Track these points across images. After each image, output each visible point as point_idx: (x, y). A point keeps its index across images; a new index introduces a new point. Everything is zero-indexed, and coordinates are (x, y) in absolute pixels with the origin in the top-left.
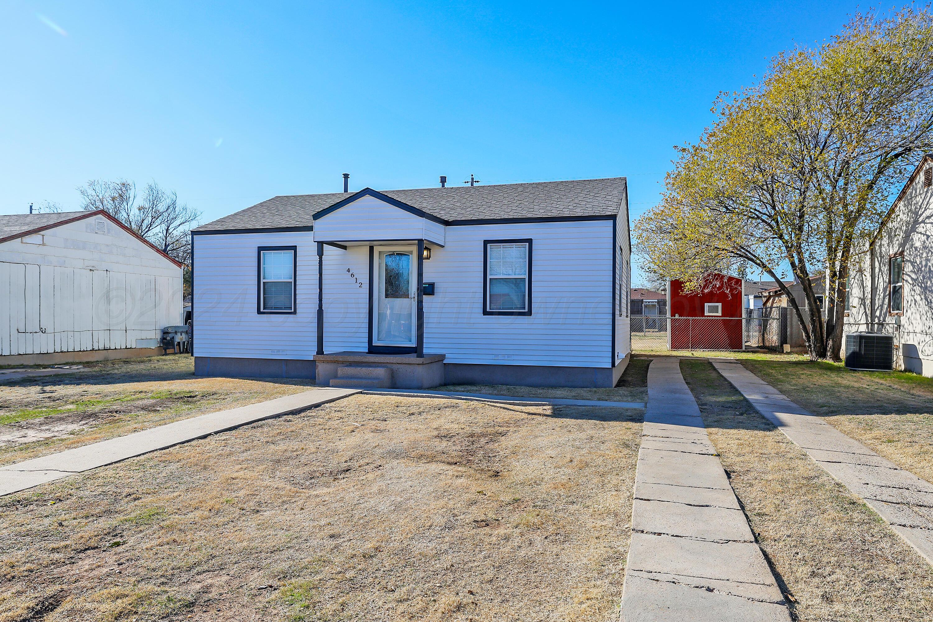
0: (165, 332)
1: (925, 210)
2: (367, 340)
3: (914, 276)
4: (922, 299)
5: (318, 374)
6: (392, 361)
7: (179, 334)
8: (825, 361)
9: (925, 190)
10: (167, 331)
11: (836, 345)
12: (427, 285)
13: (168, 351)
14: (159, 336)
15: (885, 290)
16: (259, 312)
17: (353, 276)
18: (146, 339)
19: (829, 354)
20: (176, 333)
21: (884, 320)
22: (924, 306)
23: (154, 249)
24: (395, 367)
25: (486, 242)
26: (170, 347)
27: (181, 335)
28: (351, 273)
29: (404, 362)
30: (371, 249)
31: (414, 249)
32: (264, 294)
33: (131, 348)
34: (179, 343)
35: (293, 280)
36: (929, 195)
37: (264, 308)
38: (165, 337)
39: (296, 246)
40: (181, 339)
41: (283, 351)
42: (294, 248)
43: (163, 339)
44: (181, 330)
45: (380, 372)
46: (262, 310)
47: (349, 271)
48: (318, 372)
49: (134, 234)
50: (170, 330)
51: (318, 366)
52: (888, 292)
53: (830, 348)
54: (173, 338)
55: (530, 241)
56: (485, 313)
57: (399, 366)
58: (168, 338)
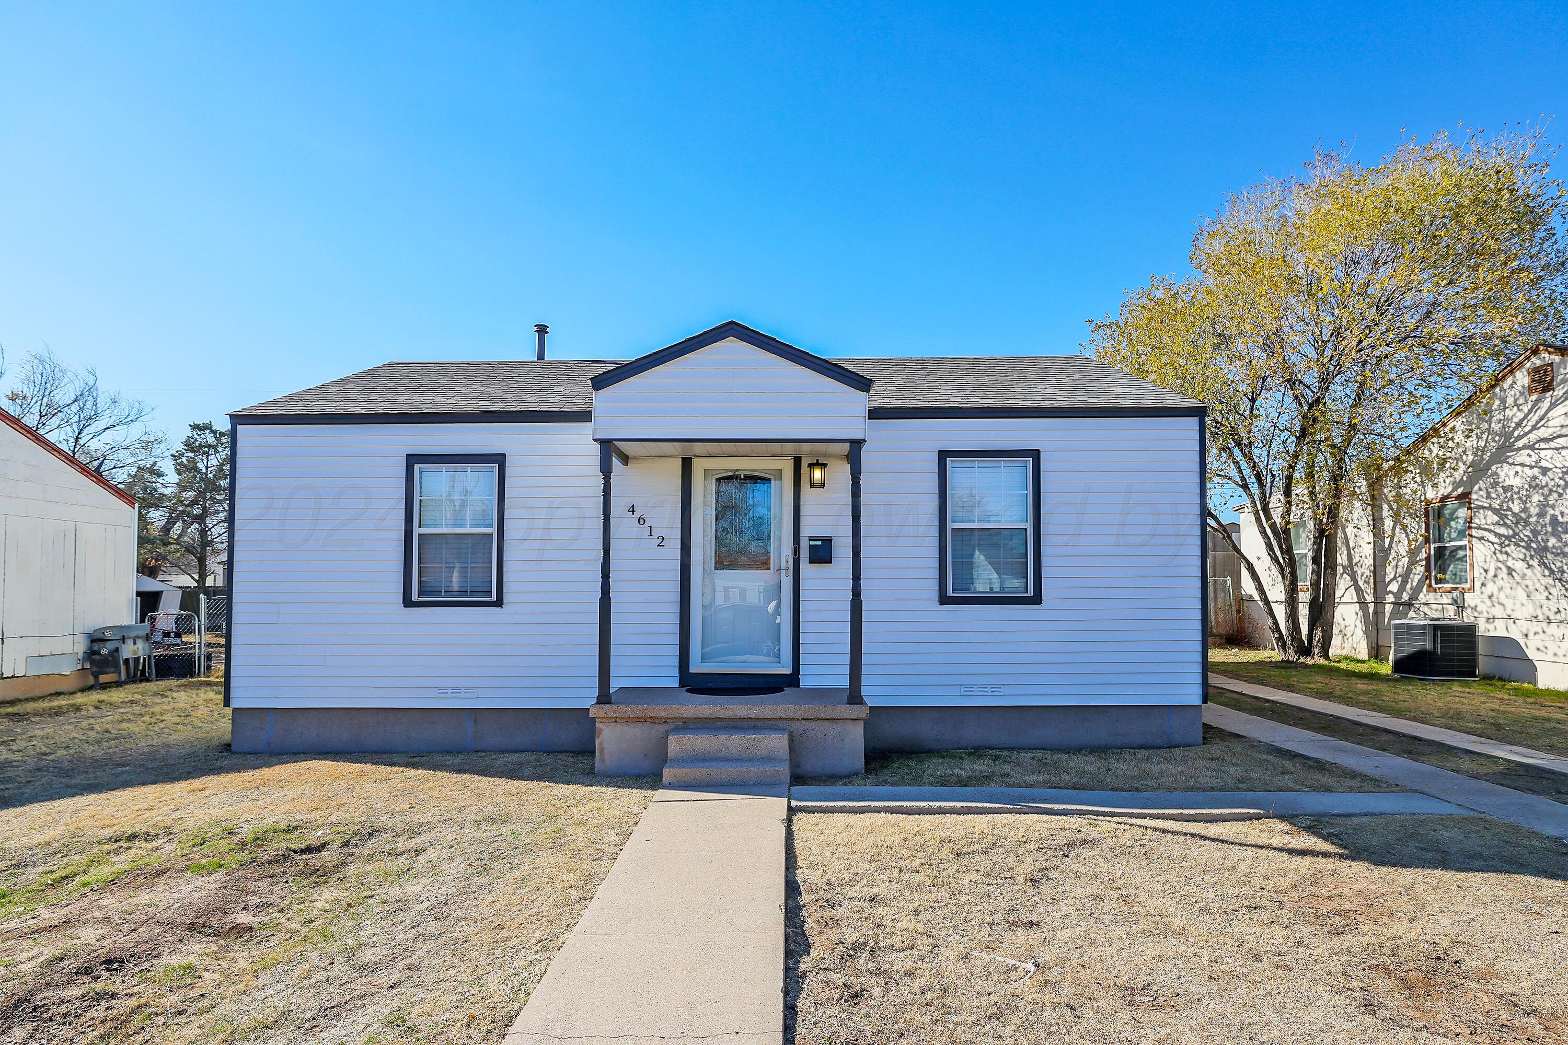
0: (96, 639)
1: (1535, 428)
2: (676, 661)
3: (1504, 531)
4: (1530, 566)
5: (602, 751)
6: (792, 715)
7: (130, 642)
8: (1309, 661)
9: (1534, 397)
10: (101, 636)
11: (1327, 637)
12: (820, 543)
13: (103, 678)
14: (81, 647)
15: (1412, 553)
16: (408, 602)
17: (642, 522)
18: (52, 655)
19: (1316, 650)
20: (123, 639)
21: (1414, 597)
23: (76, 467)
24: (797, 727)
25: (944, 455)
26: (108, 670)
27: (135, 643)
28: (637, 514)
29: (822, 716)
30: (687, 463)
31: (788, 466)
32: (420, 563)
33: (13, 677)
34: (127, 661)
35: (494, 531)
36: (1544, 405)
37: (421, 593)
38: (96, 648)
39: (504, 455)
40: (135, 652)
41: (468, 689)
42: (499, 459)
43: (91, 654)
44: (133, 634)
45: (777, 743)
46: (415, 597)
47: (633, 511)
48: (601, 744)
49: (29, 432)
50: (108, 635)
51: (601, 731)
52: (1422, 555)
53: (1316, 643)
54: (117, 650)
55: (1035, 455)
56: (944, 600)
57: (807, 725)
58: (104, 651)
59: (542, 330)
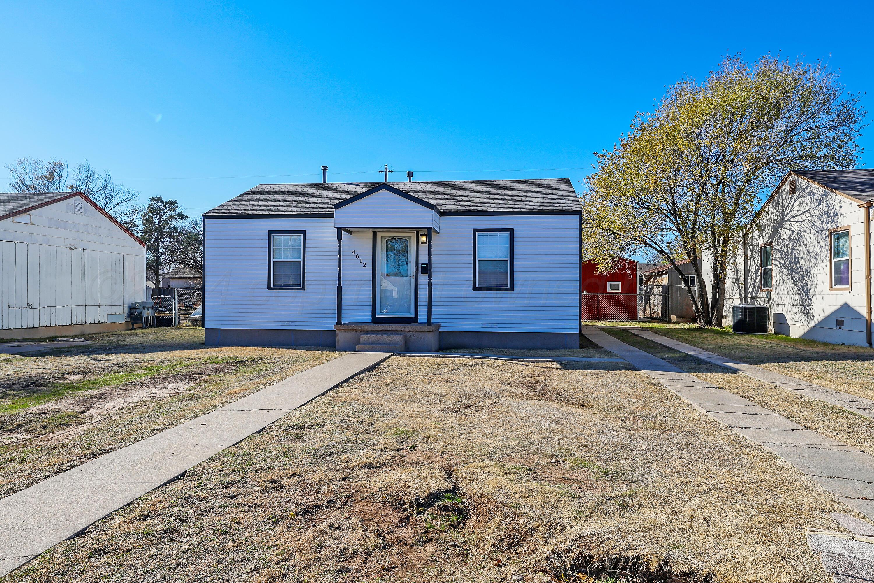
0: (132, 308)
1: (790, 211)
2: (370, 312)
3: (781, 261)
4: (789, 278)
5: (338, 341)
6: (405, 329)
7: (146, 309)
8: (711, 327)
9: (790, 196)
10: (134, 306)
11: (719, 315)
12: (425, 266)
13: (136, 326)
14: (126, 311)
15: (756, 272)
16: (269, 288)
17: (357, 257)
18: (116, 314)
19: (714, 322)
20: (144, 308)
21: (756, 295)
22: (791, 284)
23: (123, 229)
24: (408, 334)
25: (475, 231)
26: (138, 322)
27: (148, 310)
28: (356, 254)
29: (416, 330)
30: (375, 234)
31: (413, 235)
32: (274, 273)
33: (103, 323)
34: (144, 317)
35: (302, 260)
36: (793, 200)
37: (274, 285)
38: (132, 312)
39: (305, 231)
40: (148, 314)
41: (292, 322)
42: (303, 232)
43: (130, 314)
44: (147, 306)
45: (398, 338)
46: (272, 286)
47: (354, 253)
48: (338, 339)
50: (137, 306)
51: (338, 334)
52: (759, 273)
53: (715, 318)
54: (141, 313)
55: (511, 230)
56: (475, 289)
57: (412, 333)
58: (136, 313)
59: (325, 169)
